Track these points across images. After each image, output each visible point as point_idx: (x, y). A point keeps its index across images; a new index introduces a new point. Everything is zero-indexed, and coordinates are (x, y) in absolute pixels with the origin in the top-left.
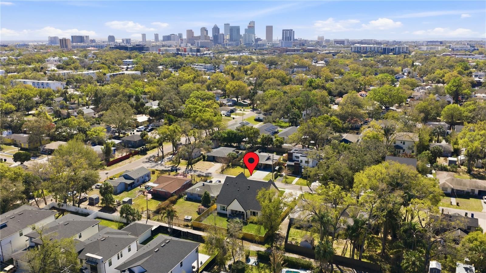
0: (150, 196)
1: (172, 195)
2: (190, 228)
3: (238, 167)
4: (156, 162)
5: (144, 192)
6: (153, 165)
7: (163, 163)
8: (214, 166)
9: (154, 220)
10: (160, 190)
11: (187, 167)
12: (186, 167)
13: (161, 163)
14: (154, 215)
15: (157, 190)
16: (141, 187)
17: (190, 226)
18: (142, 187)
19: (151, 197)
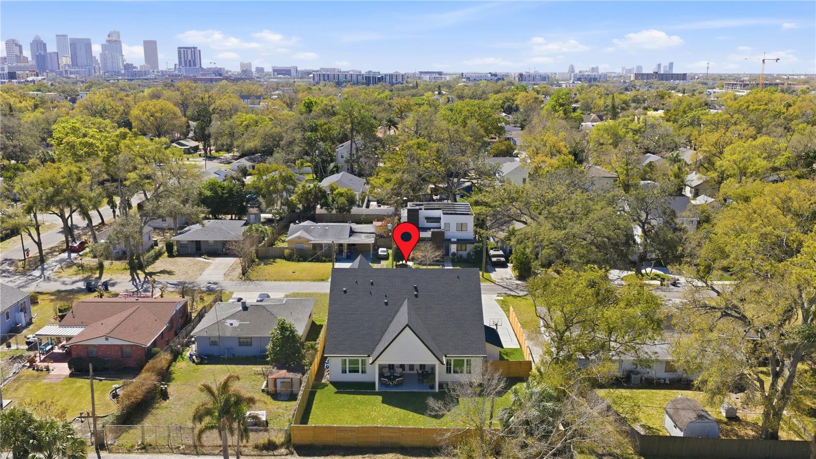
0: (62, 369)
1: (149, 354)
2: (283, 451)
3: (278, 260)
4: (23, 274)
5: (32, 361)
6: (19, 282)
7: (47, 273)
8: (212, 267)
9: (129, 451)
10: (102, 341)
11: (132, 274)
12: (130, 277)
13: (43, 273)
14: (117, 435)
15: (87, 346)
16: (9, 346)
17: (282, 445)
18: (14, 347)
19: (68, 372)
